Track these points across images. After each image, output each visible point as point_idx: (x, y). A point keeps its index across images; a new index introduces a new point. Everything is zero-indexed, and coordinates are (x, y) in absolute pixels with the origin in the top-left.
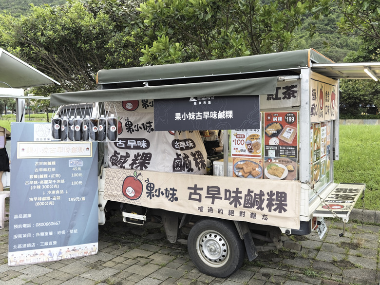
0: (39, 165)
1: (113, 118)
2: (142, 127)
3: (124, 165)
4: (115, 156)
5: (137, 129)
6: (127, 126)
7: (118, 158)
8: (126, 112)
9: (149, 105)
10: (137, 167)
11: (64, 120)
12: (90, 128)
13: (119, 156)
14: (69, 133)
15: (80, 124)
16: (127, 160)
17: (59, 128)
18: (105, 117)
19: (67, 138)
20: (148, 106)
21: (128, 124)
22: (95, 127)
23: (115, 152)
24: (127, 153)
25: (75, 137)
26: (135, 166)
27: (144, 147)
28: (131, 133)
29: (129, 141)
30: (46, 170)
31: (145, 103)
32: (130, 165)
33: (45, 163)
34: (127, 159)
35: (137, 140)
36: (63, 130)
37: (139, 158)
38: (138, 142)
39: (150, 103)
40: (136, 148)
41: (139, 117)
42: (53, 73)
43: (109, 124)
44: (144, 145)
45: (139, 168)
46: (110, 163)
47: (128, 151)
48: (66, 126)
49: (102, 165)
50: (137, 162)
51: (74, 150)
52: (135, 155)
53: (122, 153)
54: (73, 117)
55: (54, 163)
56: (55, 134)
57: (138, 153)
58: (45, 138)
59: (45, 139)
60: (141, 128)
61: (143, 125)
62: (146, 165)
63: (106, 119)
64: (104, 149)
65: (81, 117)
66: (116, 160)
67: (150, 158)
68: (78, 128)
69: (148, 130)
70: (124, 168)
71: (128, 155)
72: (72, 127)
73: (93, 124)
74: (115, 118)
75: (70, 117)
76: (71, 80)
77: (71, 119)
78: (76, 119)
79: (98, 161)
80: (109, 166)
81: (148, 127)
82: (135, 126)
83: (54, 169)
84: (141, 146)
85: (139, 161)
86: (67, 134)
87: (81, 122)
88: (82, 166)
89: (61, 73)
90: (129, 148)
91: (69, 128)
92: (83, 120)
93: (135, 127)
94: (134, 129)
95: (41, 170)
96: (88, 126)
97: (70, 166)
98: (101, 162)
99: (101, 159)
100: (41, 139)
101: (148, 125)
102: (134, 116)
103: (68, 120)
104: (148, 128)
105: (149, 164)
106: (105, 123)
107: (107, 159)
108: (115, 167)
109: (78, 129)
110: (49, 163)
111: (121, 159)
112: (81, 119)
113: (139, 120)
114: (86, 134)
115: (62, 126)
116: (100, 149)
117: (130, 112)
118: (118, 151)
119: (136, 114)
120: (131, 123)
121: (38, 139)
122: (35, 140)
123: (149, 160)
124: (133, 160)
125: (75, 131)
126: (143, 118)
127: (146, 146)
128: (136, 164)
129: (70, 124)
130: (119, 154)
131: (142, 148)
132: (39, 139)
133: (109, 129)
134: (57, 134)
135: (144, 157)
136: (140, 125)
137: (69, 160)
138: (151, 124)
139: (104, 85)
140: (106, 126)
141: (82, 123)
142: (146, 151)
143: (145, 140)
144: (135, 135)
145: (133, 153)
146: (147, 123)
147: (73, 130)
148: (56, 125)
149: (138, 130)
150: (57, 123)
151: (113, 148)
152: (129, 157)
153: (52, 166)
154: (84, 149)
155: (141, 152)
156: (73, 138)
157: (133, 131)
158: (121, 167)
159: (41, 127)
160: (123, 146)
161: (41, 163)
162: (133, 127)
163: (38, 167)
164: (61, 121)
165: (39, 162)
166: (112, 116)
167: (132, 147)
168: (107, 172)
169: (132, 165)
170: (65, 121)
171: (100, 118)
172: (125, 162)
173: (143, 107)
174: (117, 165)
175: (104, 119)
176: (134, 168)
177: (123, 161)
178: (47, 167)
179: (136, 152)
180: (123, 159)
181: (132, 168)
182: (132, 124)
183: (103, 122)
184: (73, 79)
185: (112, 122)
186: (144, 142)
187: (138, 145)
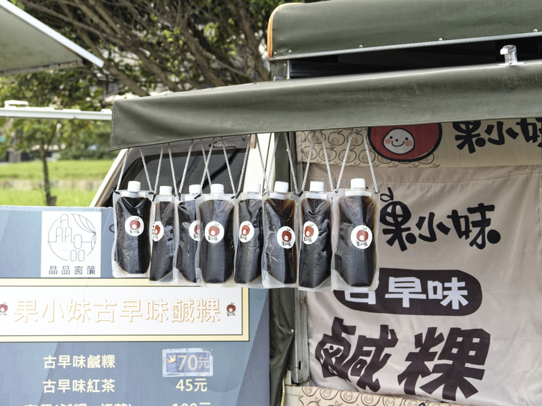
0: (59, 368)
1: (359, 193)
2: (449, 223)
3: (375, 377)
4: (335, 337)
5: (427, 234)
6: (390, 219)
7: (348, 346)
8: (386, 165)
9: (485, 136)
10: (429, 388)
11: (160, 199)
12: (267, 233)
13: (353, 340)
14: (180, 249)
15: (224, 217)
16: (388, 356)
17: (141, 230)
18: (327, 189)
19: (175, 271)
20: (481, 143)
21: (393, 214)
22: (285, 228)
23: (338, 321)
24: (384, 328)
25: (204, 266)
26: (421, 381)
27: (455, 306)
28: (403, 248)
29: (392, 280)
30: (81, 387)
31: (469, 131)
32: (400, 378)
33: (79, 362)
34: (387, 350)
35: (425, 276)
36: (154, 237)
37: (438, 349)
38: (431, 284)
39: (489, 130)
40: (423, 307)
41: (436, 188)
42: (76, 23)
43: (344, 218)
44: (456, 295)
45: (439, 391)
46: (317, 368)
47: (391, 320)
48: (169, 222)
49: (284, 375)
50: (430, 365)
51: (181, 312)
52: (418, 338)
53: (367, 326)
54: (195, 189)
55: (110, 361)
56: (126, 253)
57: (432, 331)
58: (78, 264)
59: (78, 270)
60: (444, 230)
61: (454, 216)
62: (469, 380)
63: (333, 198)
64: (293, 312)
65: (228, 190)
66: (344, 357)
67: (483, 349)
68: (217, 231)
69: (472, 235)
70: (375, 387)
71: (388, 338)
72: (191, 228)
73: (276, 219)
74: (369, 194)
75: (186, 191)
76: (136, 46)
77: (188, 198)
78: (206, 197)
79: (272, 357)
80: (311, 378)
81: (475, 224)
82: (422, 219)
83: (109, 385)
84: (445, 303)
85: (436, 361)
86: (175, 254)
87: (228, 209)
88: (211, 374)
89: (103, 25)
90: (394, 307)
91: (183, 231)
92: (235, 202)
93: (419, 225)
94: (415, 231)
95: (64, 385)
96: (258, 224)
97: (165, 373)
98: (280, 359)
99: (283, 347)
100: (66, 270)
101: (477, 217)
102: (417, 179)
103: (177, 202)
104: (475, 231)
105: (479, 375)
106: (328, 214)
107: (307, 350)
108: (335, 381)
109: (215, 234)
110: (94, 362)
111: (359, 351)
112: (228, 197)
113: (439, 197)
114: (250, 256)
115: (154, 223)
116: (275, 311)
117: (402, 166)
118: (350, 317)
119: (425, 175)
120: (404, 208)
121: (53, 270)
122: (44, 272)
123: (481, 359)
124: (411, 357)
125: (205, 243)
126: (453, 188)
127: (465, 303)
128: (426, 373)
129: (185, 218)
130: (351, 330)
131: (448, 311)
132: (60, 269)
133: (344, 237)
134: (132, 255)
135: (459, 345)
136: (442, 215)
137: (165, 352)
138: (489, 215)
139: (295, 63)
140: (329, 227)
141: (232, 212)
142: (465, 323)
143: (462, 276)
144: (419, 257)
145: (408, 328)
146: (471, 210)
147: (198, 239)
148: (130, 219)
149: (432, 238)
150: (133, 212)
151: (329, 308)
152: (393, 342)
153: (103, 373)
154: (218, 311)
155: (443, 325)
156: (198, 271)
157: (412, 239)
158: (362, 384)
159: (64, 225)
160: (371, 300)
161: (64, 361)
162: (412, 223)
163: (54, 374)
164: (147, 203)
165: (56, 355)
166: (357, 186)
167: (406, 304)
168: (306, 400)
169: (408, 377)
170: (164, 205)
171: (307, 195)
172: (377, 365)
173: (460, 147)
174: (343, 376)
175: (323, 196)
176: (418, 390)
177: (368, 359)
178: (85, 374)
179: (421, 324)
180: (368, 353)
181: (409, 392)
182: (407, 214)
183: (320, 208)
184: (142, 44)
185: (356, 209)
186: (455, 283)
187: (431, 296)
